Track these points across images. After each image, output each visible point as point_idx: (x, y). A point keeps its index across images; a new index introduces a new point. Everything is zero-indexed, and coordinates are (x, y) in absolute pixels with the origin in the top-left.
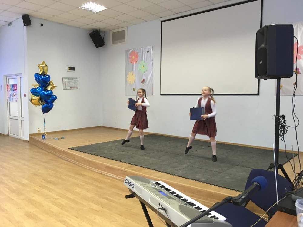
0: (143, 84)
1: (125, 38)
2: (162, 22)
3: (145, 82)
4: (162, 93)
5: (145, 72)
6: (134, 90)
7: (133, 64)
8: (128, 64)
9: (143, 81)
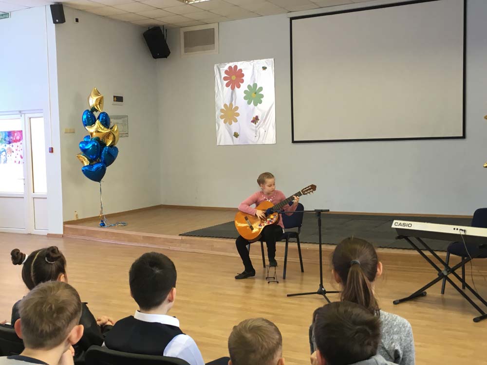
0: (255, 124)
1: (214, 43)
2: (292, 19)
4: (294, 140)
5: (258, 104)
6: (236, 135)
7: (233, 89)
8: (223, 89)
9: (256, 120)
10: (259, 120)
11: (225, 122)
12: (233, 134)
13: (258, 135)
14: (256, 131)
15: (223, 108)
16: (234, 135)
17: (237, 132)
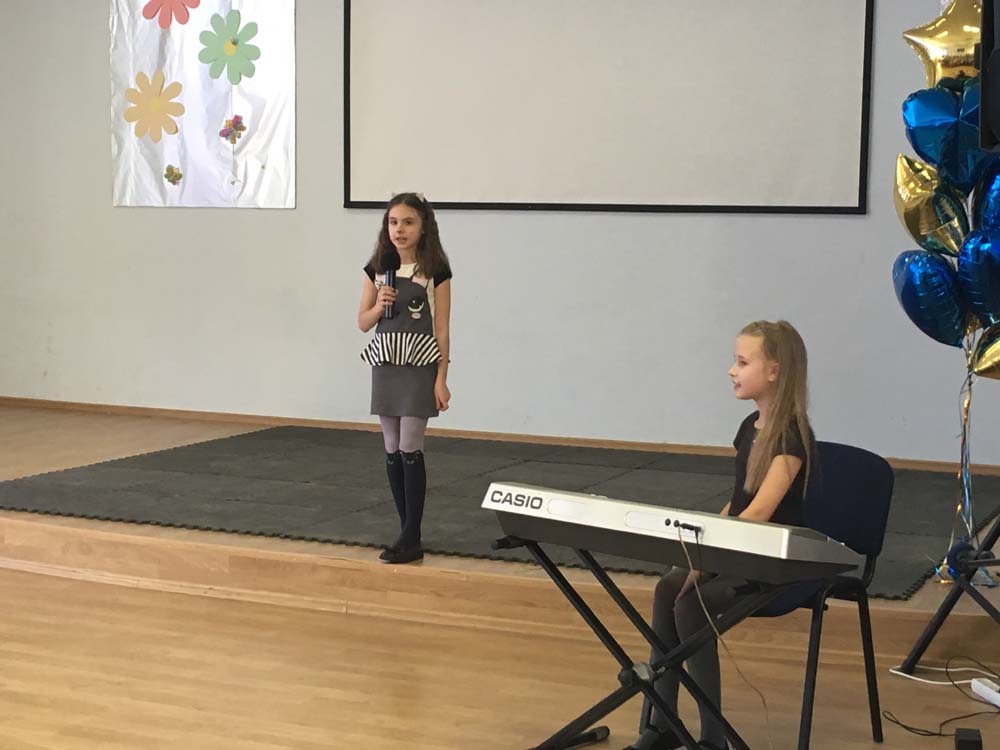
0: (234, 142)
3: (244, 134)
4: (352, 199)
5: (243, 76)
6: (174, 176)
7: (165, 24)
8: (134, 23)
9: (234, 129)
10: (243, 129)
11: (139, 133)
12: (165, 172)
13: (241, 177)
14: (235, 167)
15: (133, 85)
16: (166, 176)
17: (176, 165)
